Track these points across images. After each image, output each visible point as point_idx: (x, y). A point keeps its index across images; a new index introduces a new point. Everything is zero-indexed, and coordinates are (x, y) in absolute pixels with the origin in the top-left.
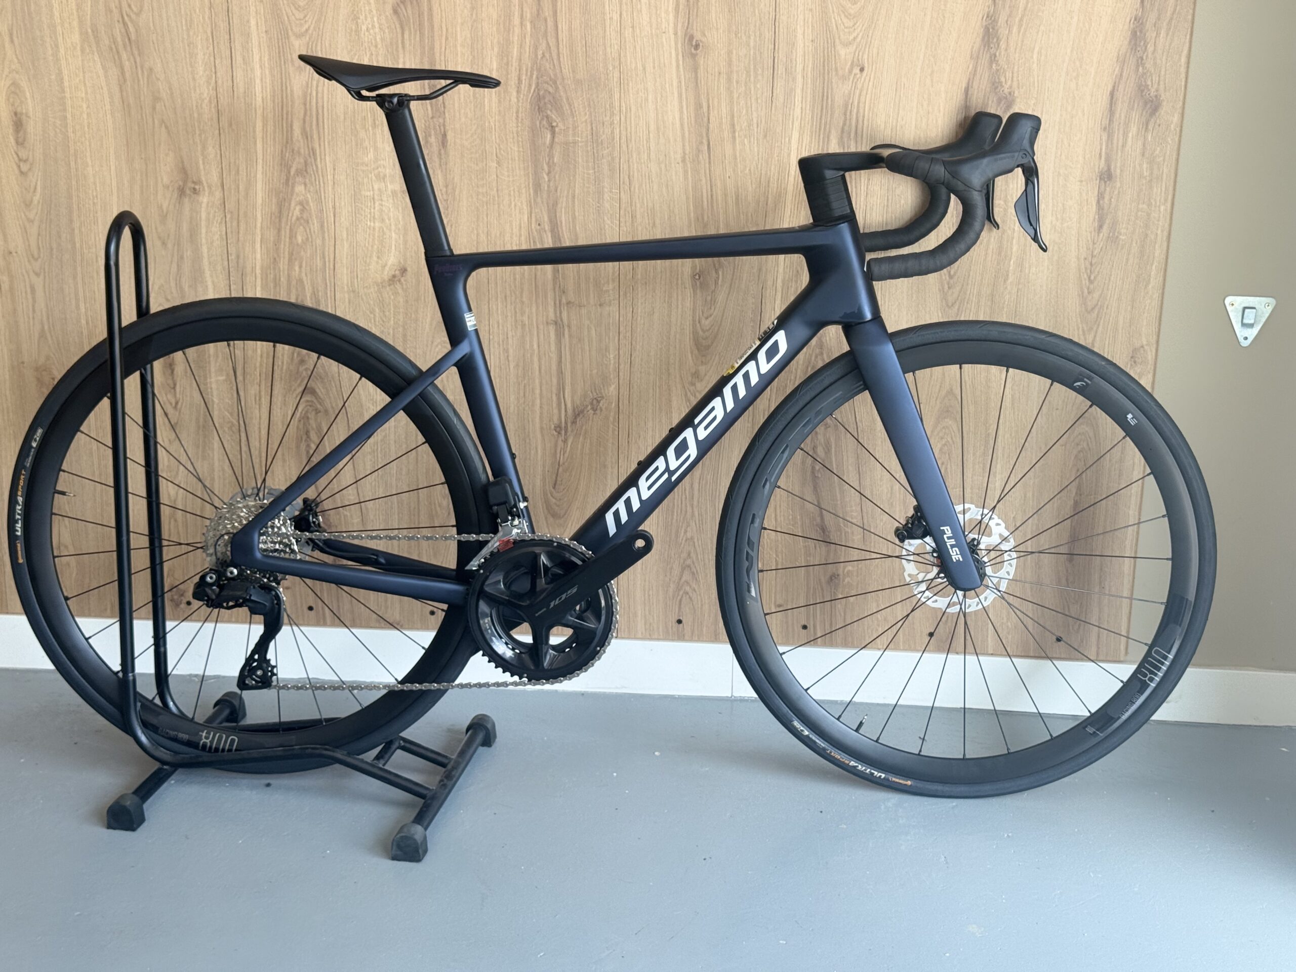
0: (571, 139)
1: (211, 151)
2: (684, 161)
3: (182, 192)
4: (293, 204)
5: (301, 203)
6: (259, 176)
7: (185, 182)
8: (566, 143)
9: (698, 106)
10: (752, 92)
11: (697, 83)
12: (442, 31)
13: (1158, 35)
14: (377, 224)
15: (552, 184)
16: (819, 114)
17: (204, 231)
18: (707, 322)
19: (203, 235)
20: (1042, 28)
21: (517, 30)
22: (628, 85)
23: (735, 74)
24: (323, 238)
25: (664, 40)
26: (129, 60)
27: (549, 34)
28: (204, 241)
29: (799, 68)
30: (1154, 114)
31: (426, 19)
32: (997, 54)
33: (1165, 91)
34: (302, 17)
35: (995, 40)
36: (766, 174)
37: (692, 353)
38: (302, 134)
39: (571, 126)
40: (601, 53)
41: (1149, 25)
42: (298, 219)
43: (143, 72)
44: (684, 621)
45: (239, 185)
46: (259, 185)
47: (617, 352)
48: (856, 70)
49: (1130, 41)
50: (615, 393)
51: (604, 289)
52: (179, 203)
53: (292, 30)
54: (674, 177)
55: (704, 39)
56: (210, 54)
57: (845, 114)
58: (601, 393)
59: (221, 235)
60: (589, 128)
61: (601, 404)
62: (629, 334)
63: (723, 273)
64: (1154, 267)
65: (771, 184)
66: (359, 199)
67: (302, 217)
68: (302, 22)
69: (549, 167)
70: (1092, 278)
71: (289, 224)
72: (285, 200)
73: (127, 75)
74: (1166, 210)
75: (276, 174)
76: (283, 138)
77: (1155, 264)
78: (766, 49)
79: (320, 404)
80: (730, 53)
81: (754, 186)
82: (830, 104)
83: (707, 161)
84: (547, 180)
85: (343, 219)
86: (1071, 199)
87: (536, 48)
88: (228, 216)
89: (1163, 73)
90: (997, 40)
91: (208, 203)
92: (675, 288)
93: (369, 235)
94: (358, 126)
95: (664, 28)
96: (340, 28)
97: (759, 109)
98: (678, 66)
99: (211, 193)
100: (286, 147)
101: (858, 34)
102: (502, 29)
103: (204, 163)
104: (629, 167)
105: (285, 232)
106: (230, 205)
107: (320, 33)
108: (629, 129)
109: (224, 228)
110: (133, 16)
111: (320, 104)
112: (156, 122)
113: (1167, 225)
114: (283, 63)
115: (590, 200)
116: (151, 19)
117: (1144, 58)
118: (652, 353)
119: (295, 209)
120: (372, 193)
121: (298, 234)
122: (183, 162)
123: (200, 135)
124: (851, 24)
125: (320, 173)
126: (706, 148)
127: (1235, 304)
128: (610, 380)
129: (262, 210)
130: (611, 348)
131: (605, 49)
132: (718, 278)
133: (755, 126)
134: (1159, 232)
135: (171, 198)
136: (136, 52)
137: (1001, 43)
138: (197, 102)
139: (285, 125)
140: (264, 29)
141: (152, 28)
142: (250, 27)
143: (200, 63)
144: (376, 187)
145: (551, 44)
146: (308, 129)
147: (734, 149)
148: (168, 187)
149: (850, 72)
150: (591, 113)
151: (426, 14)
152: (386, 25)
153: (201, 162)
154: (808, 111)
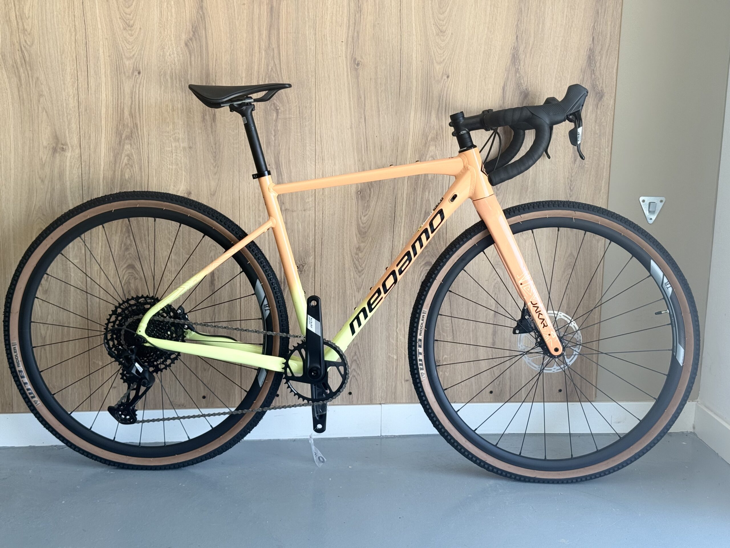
0: (287, 116)
1: (74, 126)
2: (351, 128)
3: (55, 150)
4: (123, 155)
5: (128, 155)
6: (103, 140)
7: (57, 144)
8: (285, 119)
9: (359, 97)
10: (389, 89)
11: (358, 85)
12: (213, 55)
13: (601, 58)
14: (174, 167)
15: (276, 141)
16: (425, 101)
17: (68, 173)
18: (365, 218)
19: (67, 176)
20: (542, 54)
21: (257, 55)
22: (320, 85)
23: (379, 80)
24: (141, 175)
25: (340, 61)
26: (24, 73)
27: (275, 57)
28: (67, 179)
29: (414, 75)
30: (601, 100)
31: (204, 49)
32: (519, 68)
33: (606, 87)
34: (131, 48)
35: (518, 61)
36: (397, 135)
37: (356, 236)
38: (130, 115)
39: (287, 109)
40: (305, 68)
41: (597, 52)
42: (126, 165)
43: (32, 79)
44: (352, 393)
45: (90, 145)
46: (103, 145)
47: (314, 237)
48: (445, 77)
49: (587, 61)
50: (313, 261)
51: (307, 201)
52: (53, 156)
53: (124, 55)
54: (346, 137)
55: (362, 61)
56: (74, 69)
57: (439, 101)
58: (305, 261)
59: (78, 176)
60: (298, 110)
61: (305, 268)
62: (321, 226)
63: (373, 191)
64: (603, 182)
65: (399, 140)
66: (163, 152)
67: (128, 164)
68: (131, 50)
69: (275, 132)
70: (572, 189)
71: (121, 167)
72: (118, 153)
73: (23, 82)
74: (608, 151)
75: (113, 139)
76: (118, 117)
77: (604, 180)
78: (396, 66)
79: (137, 274)
80: (376, 68)
81: (390, 141)
82: (431, 95)
83: (364, 127)
84: (274, 139)
85: (153, 164)
86: (560, 146)
87: (268, 65)
88: (83, 164)
89: (604, 78)
90: (519, 60)
91: (71, 156)
92: (347, 199)
93: (169, 173)
94: (163, 110)
95: (340, 54)
96: (153, 54)
97: (393, 99)
98: (348, 75)
99: (73, 150)
100: (120, 123)
101: (446, 58)
102: (249, 55)
103: (69, 133)
104: (321, 132)
105: (118, 172)
106: (85, 157)
107: (142, 56)
108: (320, 110)
109: (81, 171)
110: (28, 47)
111: (141, 97)
112: (40, 109)
113: (609, 159)
114: (119, 74)
115: (299, 151)
116: (39, 49)
117: (595, 70)
118: (334, 238)
119: (124, 159)
120: (171, 149)
121: (126, 173)
122: (56, 132)
123: (67, 116)
124: (442, 52)
125: (140, 138)
126: (364, 120)
127: (645, 200)
128: (310, 253)
129: (104, 160)
130: (310, 235)
131: (307, 66)
132: (371, 193)
133: (390, 108)
134: (605, 163)
135: (48, 154)
136: (29, 68)
137: (521, 62)
138: (66, 97)
139: (119, 110)
140: (108, 55)
141: (39, 54)
142: (99, 53)
143: (68, 73)
144: (173, 145)
145: (276, 63)
146: (133, 112)
147: (379, 121)
148: (46, 147)
149: (442, 78)
150: (299, 102)
151: (204, 46)
152: (181, 52)
153: (67, 132)
154: (419, 99)
